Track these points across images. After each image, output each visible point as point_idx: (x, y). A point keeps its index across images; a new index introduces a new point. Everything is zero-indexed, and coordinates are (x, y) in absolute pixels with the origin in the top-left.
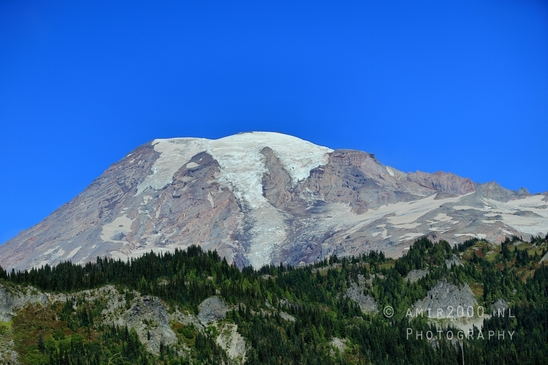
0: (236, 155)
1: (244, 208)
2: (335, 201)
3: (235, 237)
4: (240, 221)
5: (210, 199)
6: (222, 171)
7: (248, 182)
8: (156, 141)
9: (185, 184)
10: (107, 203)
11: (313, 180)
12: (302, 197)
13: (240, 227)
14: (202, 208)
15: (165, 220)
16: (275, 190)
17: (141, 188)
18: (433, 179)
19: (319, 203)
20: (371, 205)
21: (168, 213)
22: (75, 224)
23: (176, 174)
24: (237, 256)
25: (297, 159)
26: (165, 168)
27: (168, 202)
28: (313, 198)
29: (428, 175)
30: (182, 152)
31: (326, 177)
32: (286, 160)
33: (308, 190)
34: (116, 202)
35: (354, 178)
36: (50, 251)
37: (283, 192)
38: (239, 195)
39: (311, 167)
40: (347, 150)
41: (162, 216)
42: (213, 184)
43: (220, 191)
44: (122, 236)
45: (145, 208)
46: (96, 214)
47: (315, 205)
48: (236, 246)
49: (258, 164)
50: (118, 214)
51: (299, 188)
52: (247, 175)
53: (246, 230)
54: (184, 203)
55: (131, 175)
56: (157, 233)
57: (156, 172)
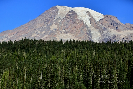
1: (87, 26)
2: (108, 28)
3: (87, 34)
4: (87, 30)
5: (78, 23)
6: (78, 16)
7: (86, 20)
8: (57, 6)
9: (69, 18)
10: (46, 21)
11: (101, 22)
14: (76, 25)
16: (93, 23)
19: (104, 28)
20: (122, 30)
21: (66, 25)
22: (38, 25)
23: (66, 15)
24: (89, 39)
25: (96, 16)
27: (65, 22)
28: (102, 26)
30: (65, 10)
31: (104, 21)
32: (93, 15)
33: (100, 24)
35: (113, 23)
37: (95, 24)
38: (84, 23)
39: (100, 18)
41: (64, 26)
42: (77, 19)
43: (80, 21)
44: (56, 30)
45: (60, 23)
46: (43, 23)
48: (88, 36)
49: (87, 15)
50: (53, 24)
51: (97, 23)
52: (85, 18)
53: (89, 32)
54: (70, 23)
55: (51, 14)
56: (63, 30)
57: (59, 14)
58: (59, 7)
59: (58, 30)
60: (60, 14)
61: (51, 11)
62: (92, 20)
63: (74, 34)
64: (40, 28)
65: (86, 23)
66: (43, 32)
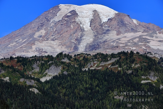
0: (85, 11)
1: (82, 30)
2: (113, 30)
3: (76, 40)
4: (80, 35)
5: (72, 26)
6: (78, 17)
8: (60, 5)
9: (66, 20)
10: (41, 25)
11: (108, 22)
12: (104, 28)
13: (79, 36)
14: (69, 29)
15: (57, 32)
16: (94, 25)
17: (52, 21)
18: (147, 25)
19: (108, 30)
20: (122, 33)
21: (58, 30)
22: (29, 31)
23: (63, 17)
24: (75, 46)
25: (105, 14)
26: (61, 14)
27: (59, 26)
28: (107, 28)
29: (146, 24)
30: (68, 9)
31: (113, 22)
32: (101, 15)
33: (106, 25)
34: (44, 25)
35: (121, 23)
36: (18, 39)
37: (97, 25)
38: (81, 25)
39: (109, 18)
40: (121, 13)
41: (56, 31)
42: (74, 21)
43: (76, 24)
44: (41, 36)
46: (37, 28)
47: (107, 31)
48: (76, 43)
49: (91, 15)
50: (42, 29)
51: (103, 25)
52: (86, 19)
53: (81, 37)
54: (63, 27)
55: (50, 16)
56: (53, 36)
57: (58, 15)
58: (62, 6)
61: (51, 11)
62: (94, 21)
63: (61, 42)
65: (84, 26)
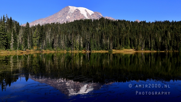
5: (81, 16)
6: (81, 12)
7: (85, 14)
9: (76, 13)
12: (91, 17)
17: (69, 12)
22: (59, 16)
31: (94, 15)
35: (99, 16)
39: (92, 13)
45: (71, 15)
50: (67, 16)
54: (77, 15)
55: (66, 10)
58: (70, 7)
59: (71, 19)
60: (71, 11)
61: (66, 8)
62: (88, 14)
64: (60, 18)
65: (85, 16)
66: (63, 20)
